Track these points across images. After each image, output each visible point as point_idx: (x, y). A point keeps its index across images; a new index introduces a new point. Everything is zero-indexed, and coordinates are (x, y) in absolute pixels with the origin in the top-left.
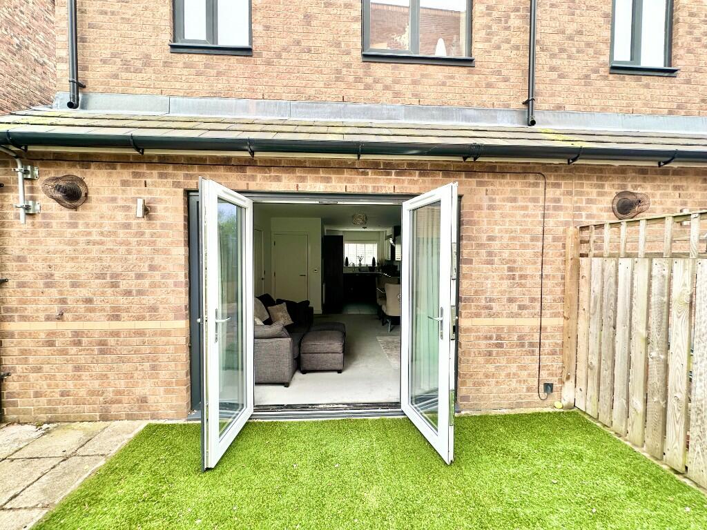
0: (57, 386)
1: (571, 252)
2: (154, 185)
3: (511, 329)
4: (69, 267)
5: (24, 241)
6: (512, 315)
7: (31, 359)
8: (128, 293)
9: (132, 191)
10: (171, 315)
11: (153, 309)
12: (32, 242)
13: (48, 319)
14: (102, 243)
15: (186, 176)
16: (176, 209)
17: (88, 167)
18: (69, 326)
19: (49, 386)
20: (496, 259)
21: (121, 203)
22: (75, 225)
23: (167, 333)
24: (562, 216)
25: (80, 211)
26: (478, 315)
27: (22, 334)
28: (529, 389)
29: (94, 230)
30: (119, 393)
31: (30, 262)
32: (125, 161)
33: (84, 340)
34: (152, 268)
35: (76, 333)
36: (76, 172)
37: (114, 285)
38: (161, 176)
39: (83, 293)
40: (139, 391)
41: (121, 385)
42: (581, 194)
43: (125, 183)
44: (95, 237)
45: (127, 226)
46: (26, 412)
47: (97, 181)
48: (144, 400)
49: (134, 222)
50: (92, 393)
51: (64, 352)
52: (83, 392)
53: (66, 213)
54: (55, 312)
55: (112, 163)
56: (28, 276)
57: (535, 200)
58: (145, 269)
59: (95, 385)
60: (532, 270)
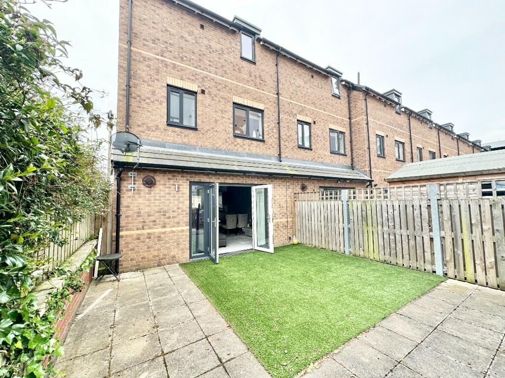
0: (140, 255)
1: (293, 200)
2: (180, 179)
3: (281, 222)
4: (147, 209)
5: (129, 200)
6: (281, 218)
7: (130, 246)
8: (169, 218)
9: (172, 182)
10: (184, 225)
11: (178, 223)
12: (133, 200)
13: (138, 229)
14: (160, 200)
15: (190, 177)
16: (187, 188)
17: (156, 173)
18: (145, 232)
19: (137, 256)
21: (167, 186)
22: (150, 194)
23: (183, 231)
24: (290, 190)
25: (152, 188)
27: (127, 236)
28: (285, 239)
29: (157, 195)
30: (165, 255)
31: (131, 207)
32: (170, 172)
33: (152, 236)
34: (178, 208)
35: (149, 234)
36: (152, 174)
37: (164, 215)
38: (182, 177)
39: (153, 218)
40: (172, 254)
41: (166, 252)
42: (294, 184)
43: (169, 179)
44: (157, 198)
45: (169, 194)
46: (126, 268)
47: (159, 178)
48: (174, 257)
49: (172, 192)
50: (154, 256)
51: (143, 242)
52: (151, 257)
53: (147, 189)
54: (140, 226)
55: (165, 172)
56: (130, 213)
57: (284, 186)
58: (176, 209)
59: (156, 253)
60: (284, 205)
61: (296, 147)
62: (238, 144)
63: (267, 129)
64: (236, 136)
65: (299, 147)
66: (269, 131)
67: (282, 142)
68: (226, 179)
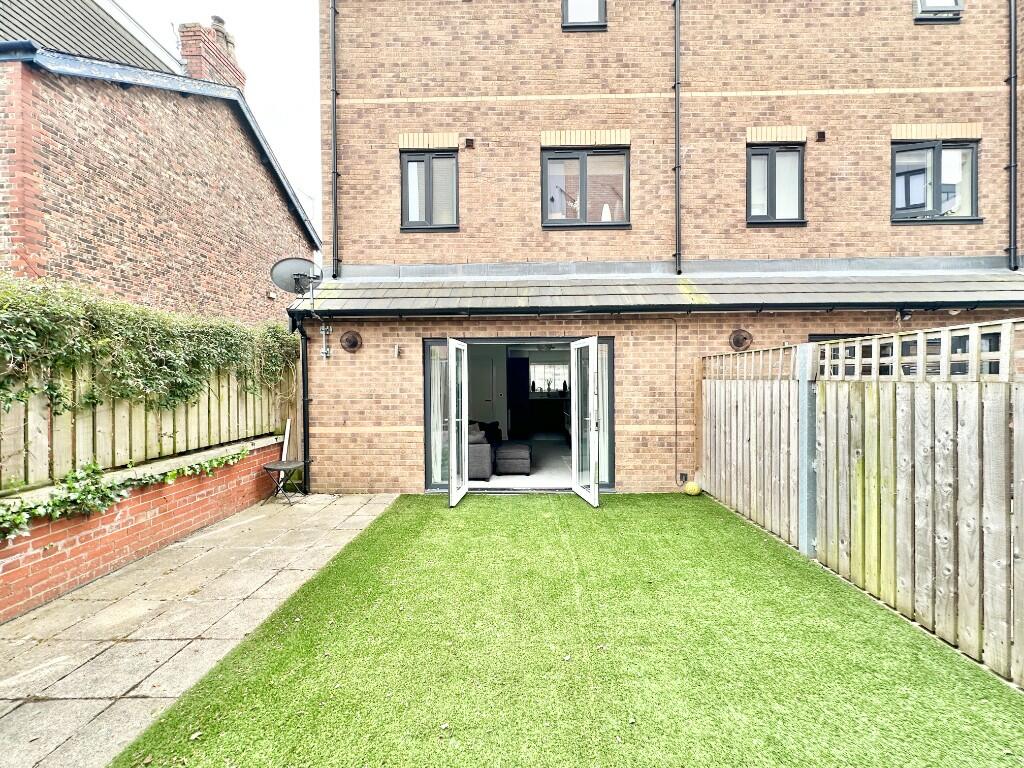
0: (341, 469)
1: (697, 375)
2: (403, 335)
3: (653, 434)
4: (350, 390)
5: (323, 375)
6: (653, 423)
7: (326, 451)
8: (387, 408)
9: (389, 340)
10: (413, 423)
11: (402, 418)
12: (328, 375)
13: (336, 425)
14: (370, 375)
15: (424, 329)
16: (418, 351)
17: (363, 325)
18: (348, 430)
19: (337, 469)
20: (640, 382)
21: (382, 348)
22: (353, 363)
23: (410, 434)
24: (691, 349)
25: (357, 354)
26: (628, 423)
27: (321, 436)
28: (668, 478)
29: (366, 367)
30: (380, 474)
31: (326, 387)
32: (386, 322)
33: (359, 439)
34: (402, 391)
35: (353, 435)
36: (355, 329)
37: (378, 402)
38: (408, 329)
39: (358, 407)
40: (393, 474)
41: (382, 469)
42: (704, 332)
43: (385, 335)
44: (366, 371)
45: (386, 363)
46: (322, 486)
47: (368, 335)
48: (396, 480)
49: (390, 360)
50: (363, 474)
51: (346, 447)
52: (357, 474)
53: (349, 355)
54: (341, 419)
55: (376, 323)
56: (325, 398)
57: (669, 338)
58: (398, 392)
59: (365, 469)
60: (668, 389)
61: (742, 225)
62: (554, 245)
63: (640, 192)
64: (549, 227)
65: (754, 224)
66: (643, 198)
67: (688, 220)
68: (501, 329)
